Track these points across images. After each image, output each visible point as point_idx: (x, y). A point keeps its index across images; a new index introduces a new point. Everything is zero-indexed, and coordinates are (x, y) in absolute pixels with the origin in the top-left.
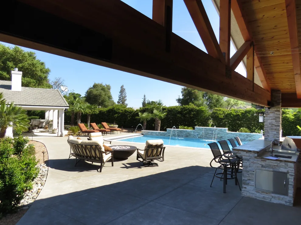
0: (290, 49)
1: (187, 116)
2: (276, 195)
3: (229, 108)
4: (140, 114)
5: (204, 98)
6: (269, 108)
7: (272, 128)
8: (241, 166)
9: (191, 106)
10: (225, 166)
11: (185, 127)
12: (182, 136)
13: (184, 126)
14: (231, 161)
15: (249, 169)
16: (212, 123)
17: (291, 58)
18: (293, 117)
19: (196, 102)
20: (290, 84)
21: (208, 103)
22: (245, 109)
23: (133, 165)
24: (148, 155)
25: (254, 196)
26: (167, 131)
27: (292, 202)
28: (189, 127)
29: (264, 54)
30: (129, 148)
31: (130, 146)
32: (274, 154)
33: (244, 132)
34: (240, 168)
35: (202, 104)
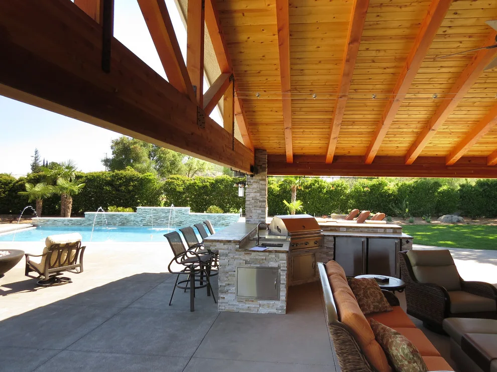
0: (280, 92)
1: (123, 188)
2: (265, 302)
3: (190, 175)
4: (27, 186)
5: (152, 158)
6: (252, 176)
7: (256, 204)
8: (213, 266)
9: (130, 171)
10: (192, 268)
11: (120, 209)
12: (115, 225)
13: (117, 207)
14: (201, 259)
15: (228, 268)
16: (165, 200)
17: (281, 105)
18: (278, 189)
19: (138, 165)
20: (278, 141)
21: (158, 167)
22: (215, 177)
23: (17, 287)
24: (50, 264)
25: (235, 309)
26: (86, 216)
27: (285, 308)
28: (126, 208)
29: (247, 96)
30: (7, 253)
31: (9, 251)
32: (261, 243)
33: (215, 212)
34: (213, 268)
35: (148, 169)
